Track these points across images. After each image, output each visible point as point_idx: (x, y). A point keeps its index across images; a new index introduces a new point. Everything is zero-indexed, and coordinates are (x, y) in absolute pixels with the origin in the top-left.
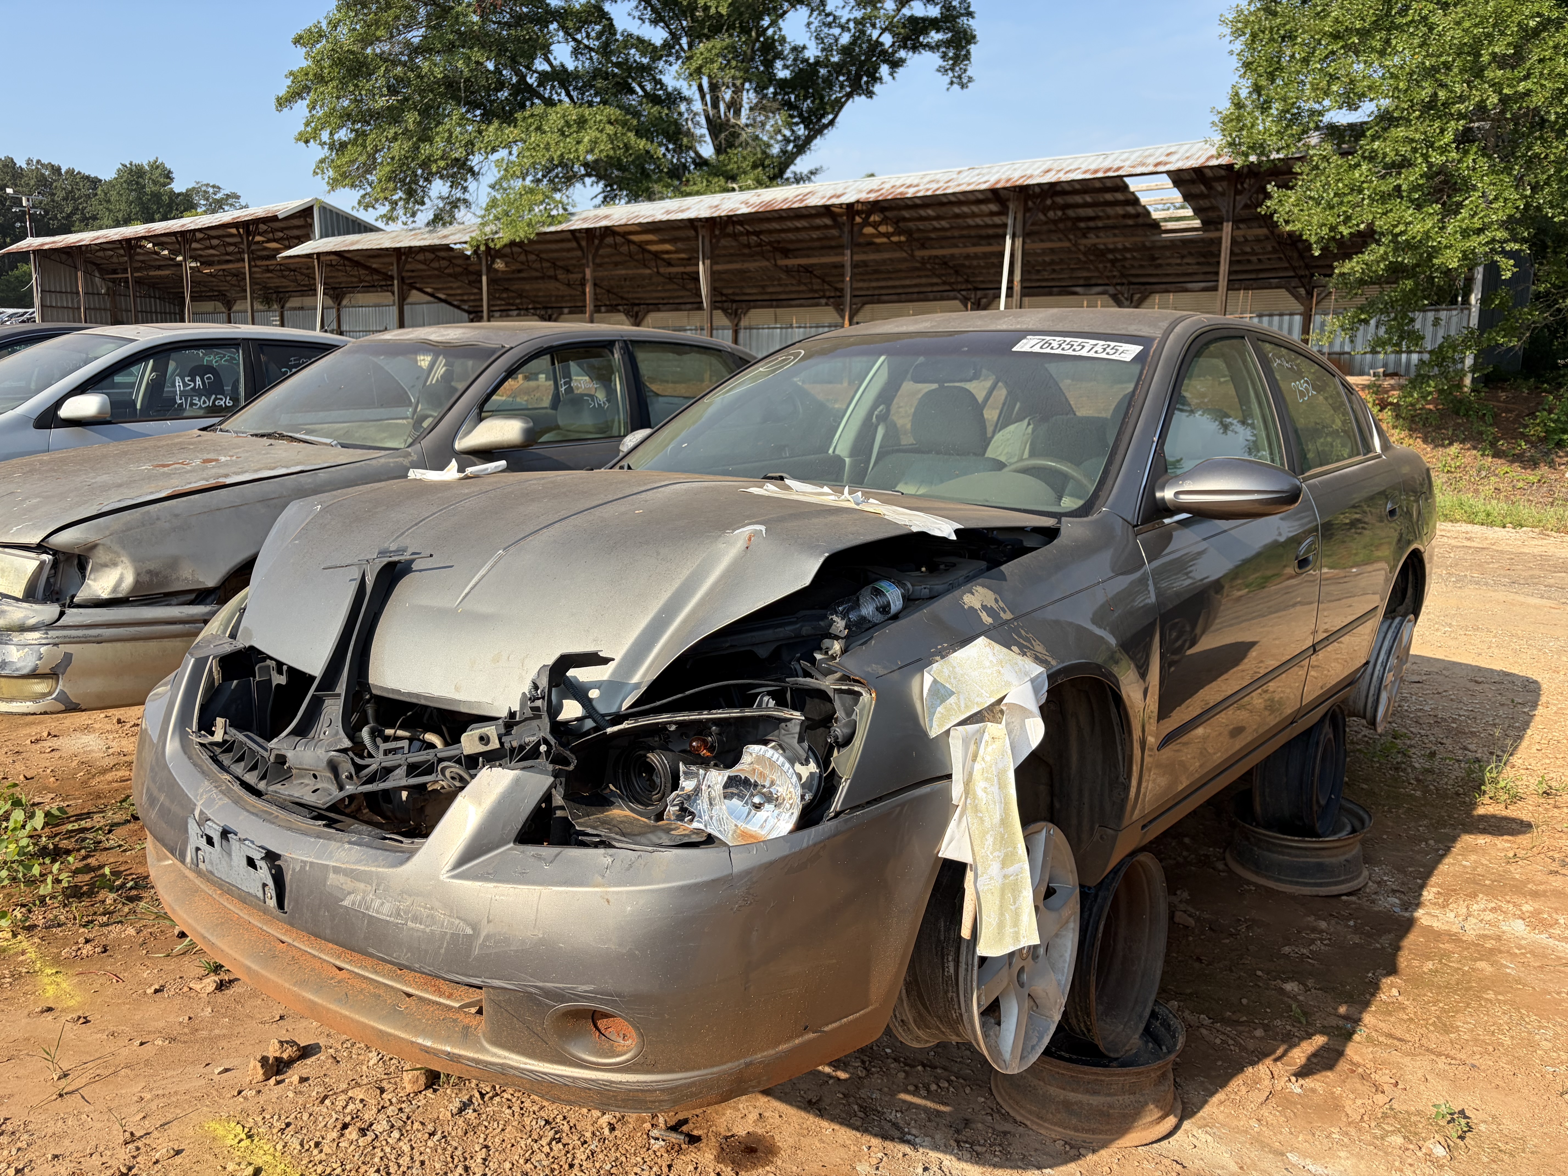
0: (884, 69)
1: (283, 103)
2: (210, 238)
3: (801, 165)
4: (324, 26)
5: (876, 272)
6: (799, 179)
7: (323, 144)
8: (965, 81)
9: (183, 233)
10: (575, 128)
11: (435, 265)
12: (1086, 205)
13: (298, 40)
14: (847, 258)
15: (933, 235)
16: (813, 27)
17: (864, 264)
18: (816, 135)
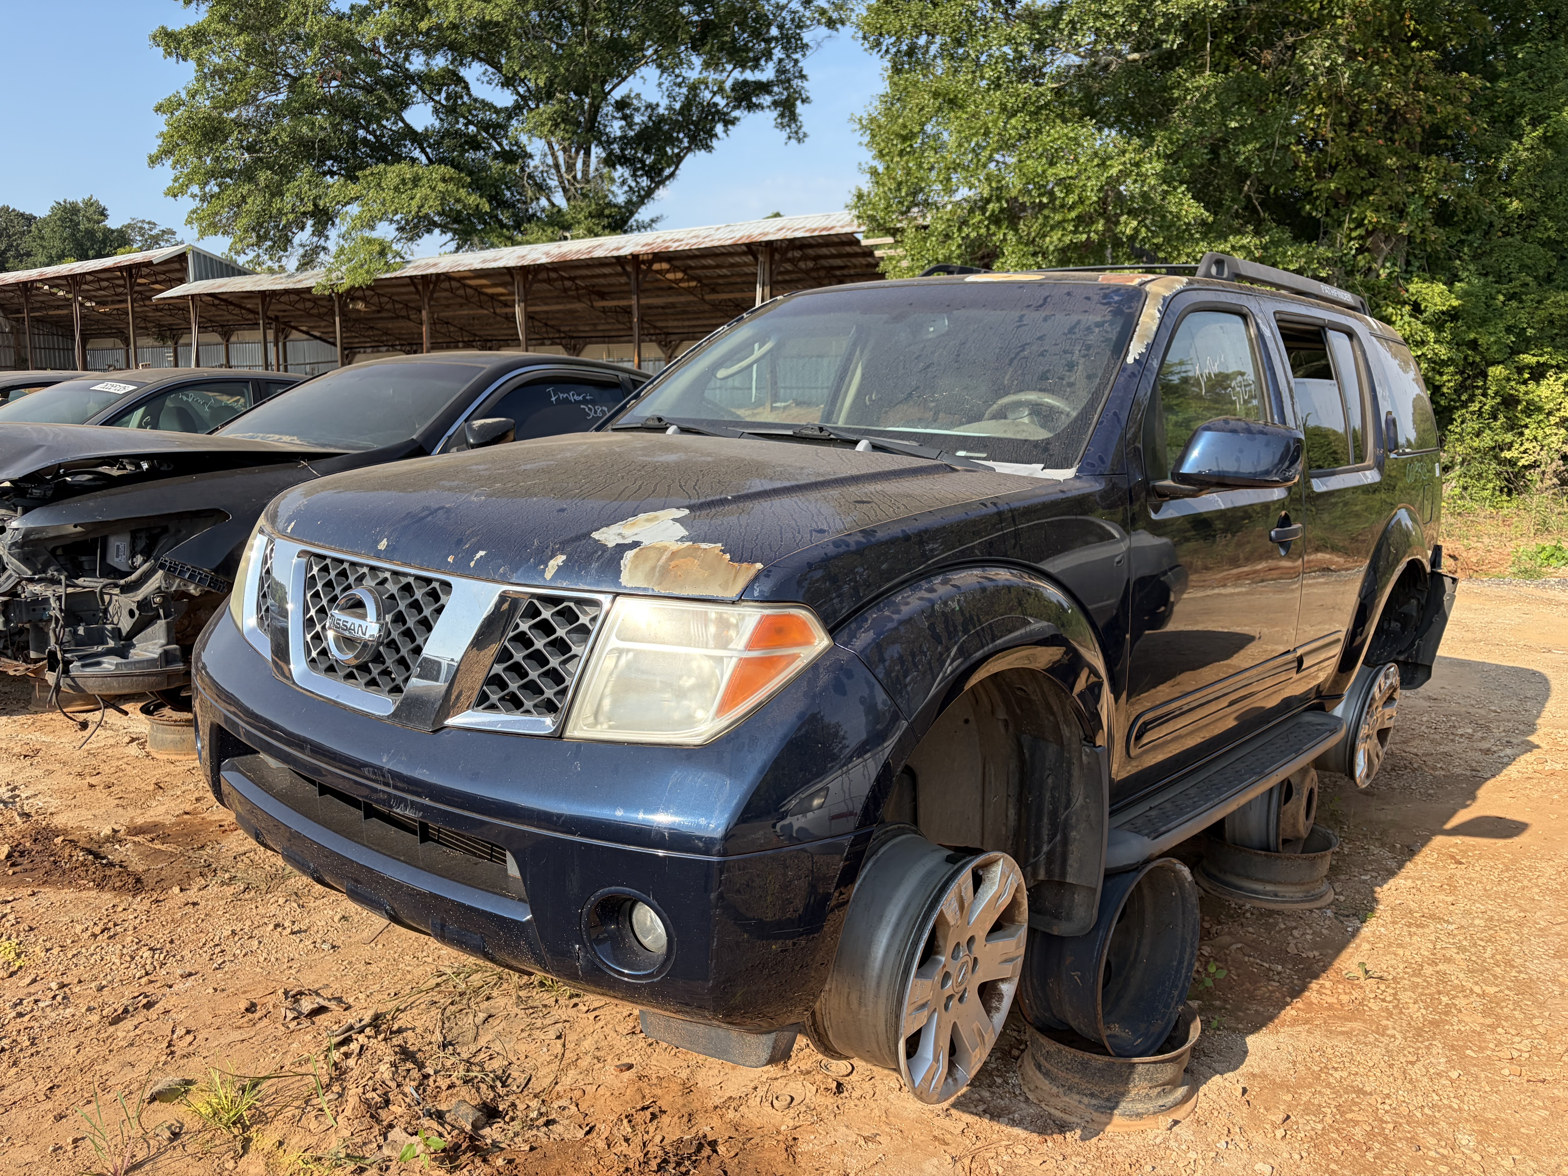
0: (719, 128)
1: (153, 161)
2: (100, 280)
3: (643, 214)
4: (184, 95)
5: (685, 312)
6: (641, 227)
7: (194, 196)
8: (801, 135)
9: (73, 277)
10: (410, 185)
11: (300, 306)
12: (833, 256)
13: (159, 109)
14: (634, 302)
15: (721, 281)
16: (664, 87)
17: (673, 305)
18: (657, 187)
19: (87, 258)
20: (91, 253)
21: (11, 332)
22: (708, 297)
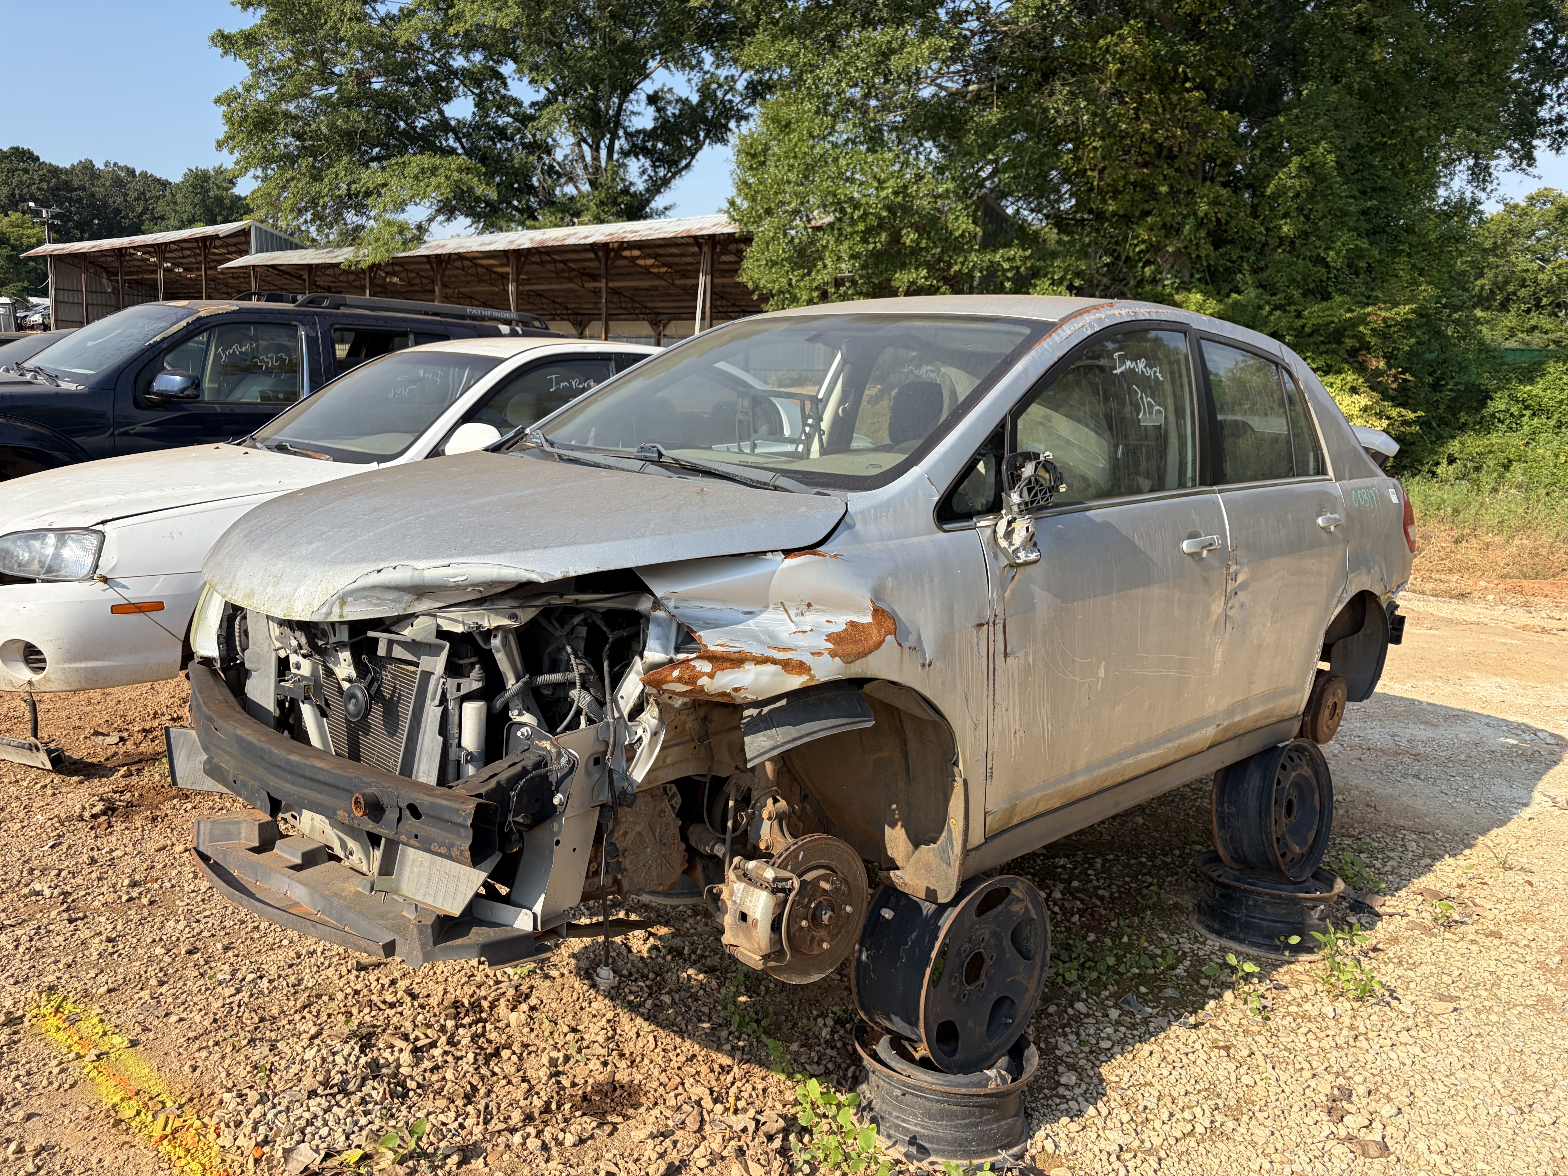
0: (732, 123)
2: (182, 249)
3: (659, 202)
4: (240, 89)
6: (655, 214)
7: (256, 177)
9: (159, 245)
10: (428, 174)
13: (218, 101)
14: (603, 284)
15: (689, 268)
16: (693, 83)
17: (656, 288)
18: (674, 176)
19: (215, 223)
20: (219, 218)
21: (113, 292)
22: (677, 282)
